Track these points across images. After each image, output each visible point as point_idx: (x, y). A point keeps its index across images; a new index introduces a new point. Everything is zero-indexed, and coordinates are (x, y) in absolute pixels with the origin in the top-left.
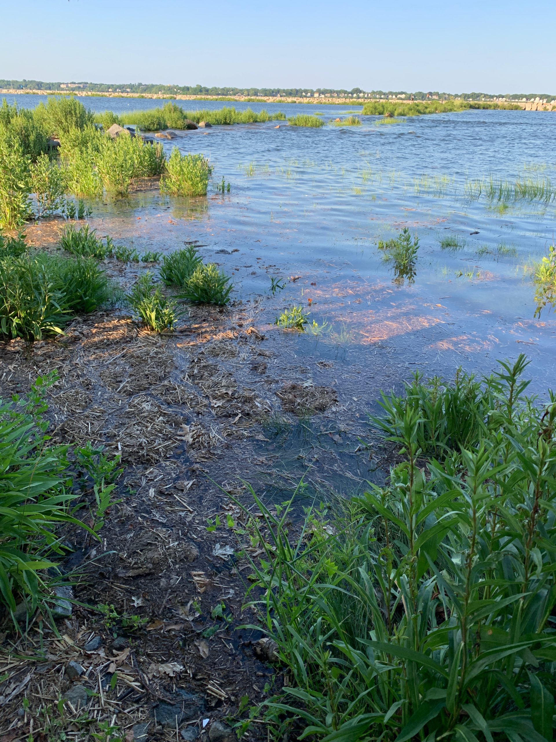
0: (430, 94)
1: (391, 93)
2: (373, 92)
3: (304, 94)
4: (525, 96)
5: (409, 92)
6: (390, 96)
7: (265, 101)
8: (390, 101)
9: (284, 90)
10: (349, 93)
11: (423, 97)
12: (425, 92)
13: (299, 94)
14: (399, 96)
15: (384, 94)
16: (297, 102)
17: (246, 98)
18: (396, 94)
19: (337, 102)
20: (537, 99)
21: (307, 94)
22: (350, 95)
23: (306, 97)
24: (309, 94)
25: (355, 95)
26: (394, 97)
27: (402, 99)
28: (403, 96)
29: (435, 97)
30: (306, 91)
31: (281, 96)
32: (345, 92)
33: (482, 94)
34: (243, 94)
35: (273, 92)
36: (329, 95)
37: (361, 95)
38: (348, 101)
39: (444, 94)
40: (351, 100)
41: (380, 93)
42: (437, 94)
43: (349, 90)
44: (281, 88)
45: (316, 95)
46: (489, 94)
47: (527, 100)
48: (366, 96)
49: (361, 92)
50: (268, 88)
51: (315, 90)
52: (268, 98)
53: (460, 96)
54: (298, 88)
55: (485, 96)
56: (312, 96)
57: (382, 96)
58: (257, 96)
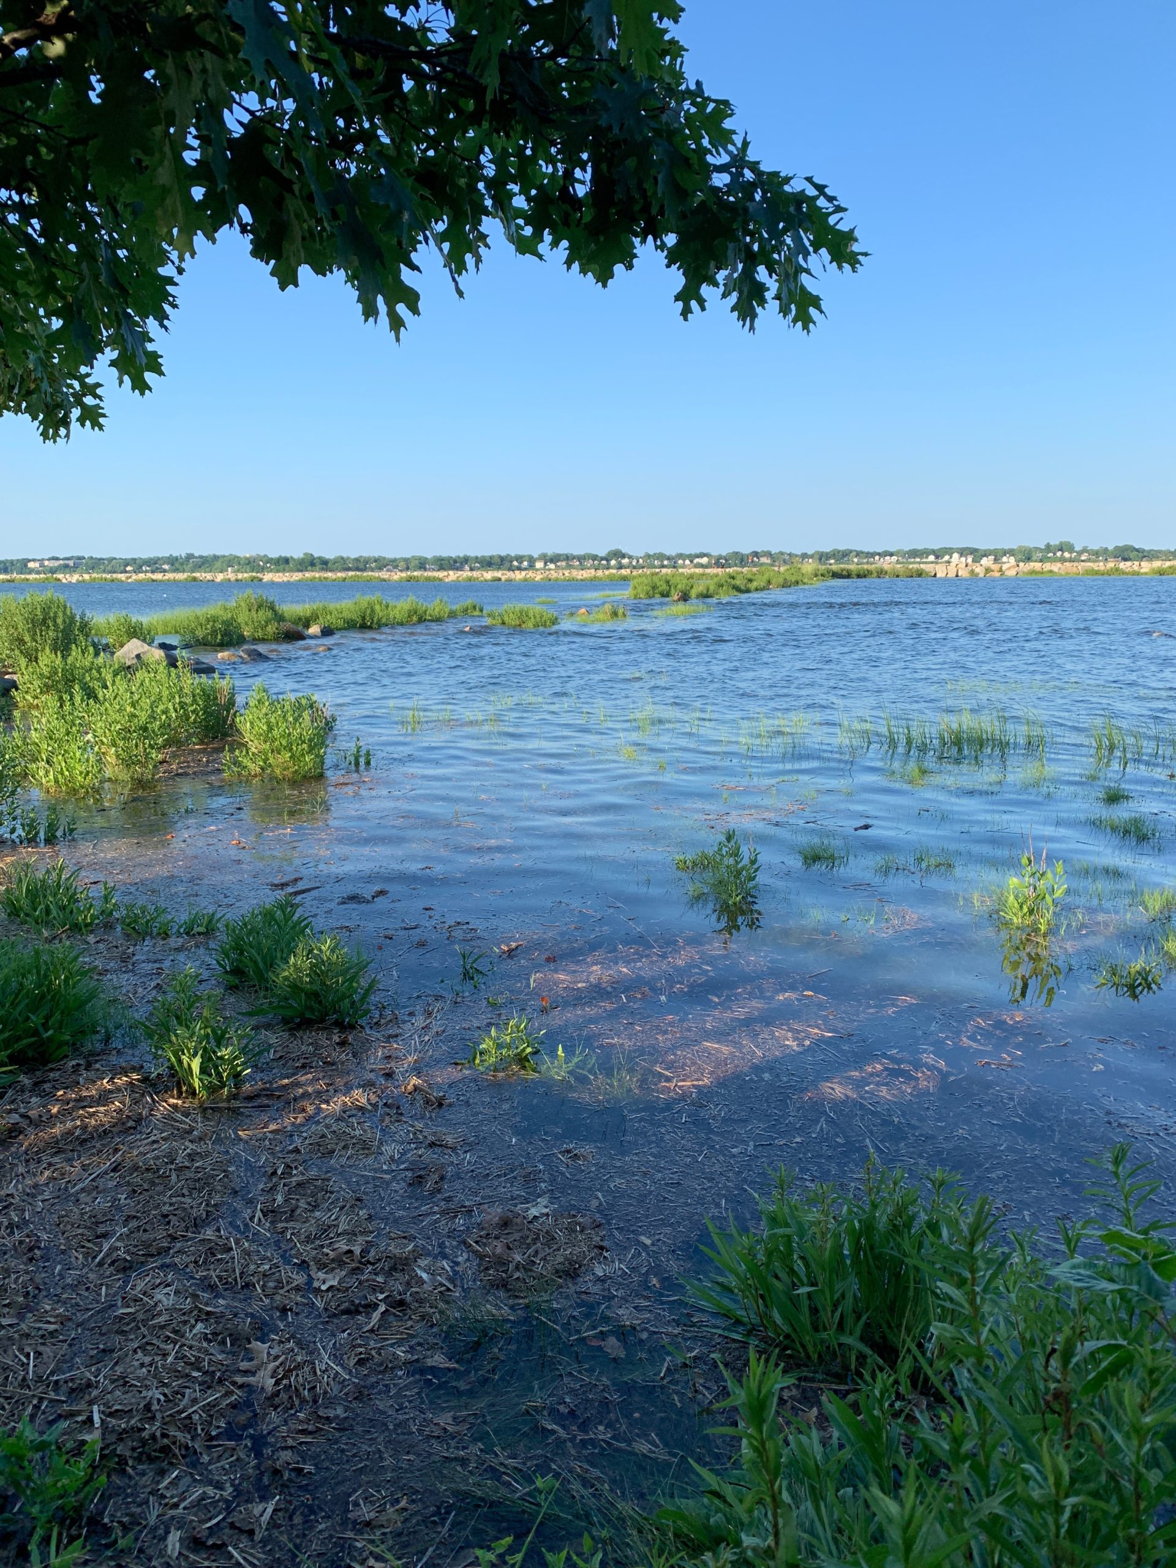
0: (756, 554)
1: (681, 556)
2: (648, 556)
3: (515, 563)
4: (933, 552)
5: (715, 553)
6: (680, 562)
7: (440, 580)
8: (680, 570)
9: (477, 558)
10: (602, 559)
11: (742, 560)
12: (746, 550)
13: (507, 565)
14: (696, 561)
15: (668, 558)
16: (503, 578)
17: (404, 575)
18: (691, 557)
19: (580, 577)
20: (956, 556)
21: (521, 563)
22: (604, 562)
23: (519, 569)
24: (525, 563)
25: (613, 562)
26: (687, 562)
27: (702, 566)
28: (704, 560)
29: (764, 560)
30: (520, 559)
31: (472, 569)
32: (594, 558)
33: (851, 551)
34: (396, 567)
35: (455, 562)
36: (564, 564)
37: (625, 561)
38: (600, 573)
39: (782, 553)
40: (607, 572)
41: (661, 557)
42: (768, 554)
43: (602, 554)
44: (472, 554)
45: (539, 565)
46: (866, 550)
47: (937, 557)
48: (634, 563)
49: (624, 556)
50: (444, 554)
51: (536, 556)
52: (445, 573)
53: (812, 557)
54: (503, 554)
55: (858, 554)
56: (531, 566)
57: (666, 562)
58: (425, 570)
